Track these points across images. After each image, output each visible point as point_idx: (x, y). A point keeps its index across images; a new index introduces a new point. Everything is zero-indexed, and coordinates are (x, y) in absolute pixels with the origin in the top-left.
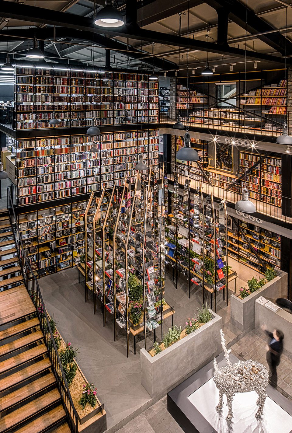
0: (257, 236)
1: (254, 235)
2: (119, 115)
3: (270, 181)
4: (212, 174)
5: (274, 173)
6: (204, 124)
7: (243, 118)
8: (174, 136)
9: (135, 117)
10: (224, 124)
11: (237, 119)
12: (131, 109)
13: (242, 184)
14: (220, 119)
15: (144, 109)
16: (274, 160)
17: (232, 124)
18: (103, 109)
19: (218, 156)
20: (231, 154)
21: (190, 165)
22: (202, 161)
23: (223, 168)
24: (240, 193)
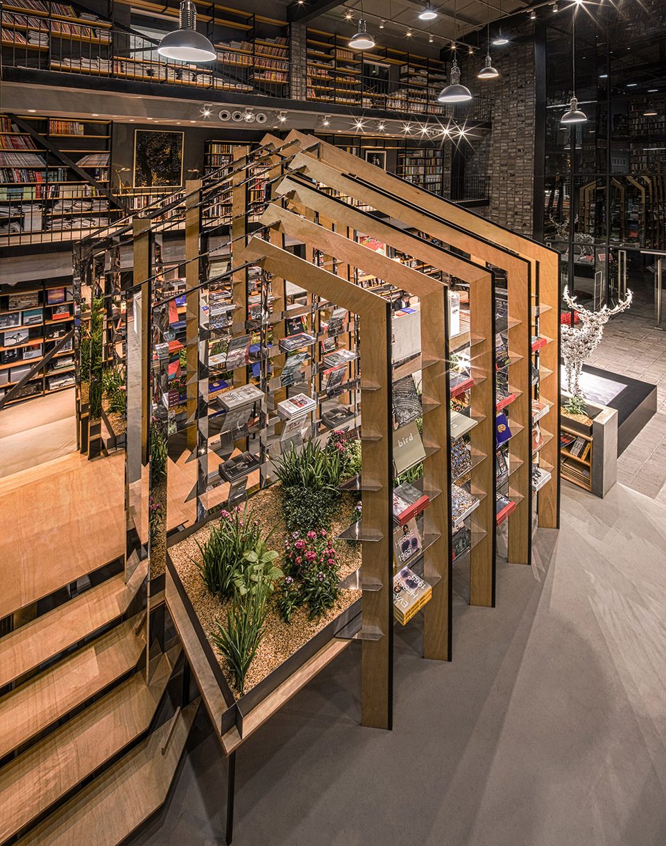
7: (218, 83)
11: (206, 83)
19: (142, 159)
20: (176, 152)
21: (52, 196)
22: (101, 177)
23: (154, 185)
24: (211, 216)
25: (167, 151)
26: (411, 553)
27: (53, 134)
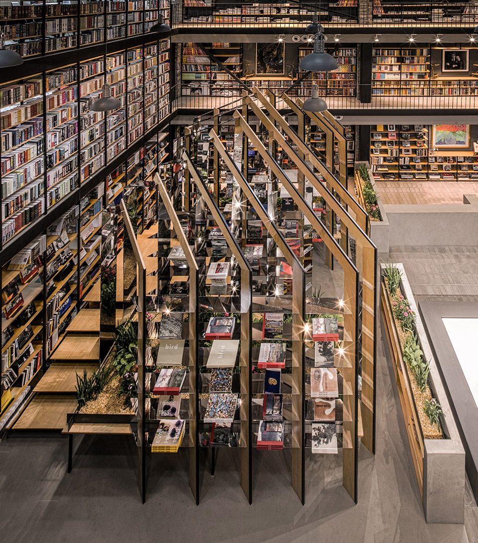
0: (319, 136)
1: (316, 137)
2: (114, 21)
3: (337, 73)
4: (255, 83)
5: (343, 64)
6: (241, 23)
7: (303, 12)
8: (180, 45)
9: (140, 23)
10: (275, 21)
11: (296, 14)
12: (133, 9)
13: (302, 84)
14: (271, 16)
15: (152, 9)
16: (343, 51)
17: (287, 20)
18: (84, 13)
19: (261, 58)
20: (280, 53)
21: (214, 78)
22: (236, 70)
23: (268, 73)
24: (299, 95)
25: (275, 53)
26: (168, 415)
27: (214, 48)
